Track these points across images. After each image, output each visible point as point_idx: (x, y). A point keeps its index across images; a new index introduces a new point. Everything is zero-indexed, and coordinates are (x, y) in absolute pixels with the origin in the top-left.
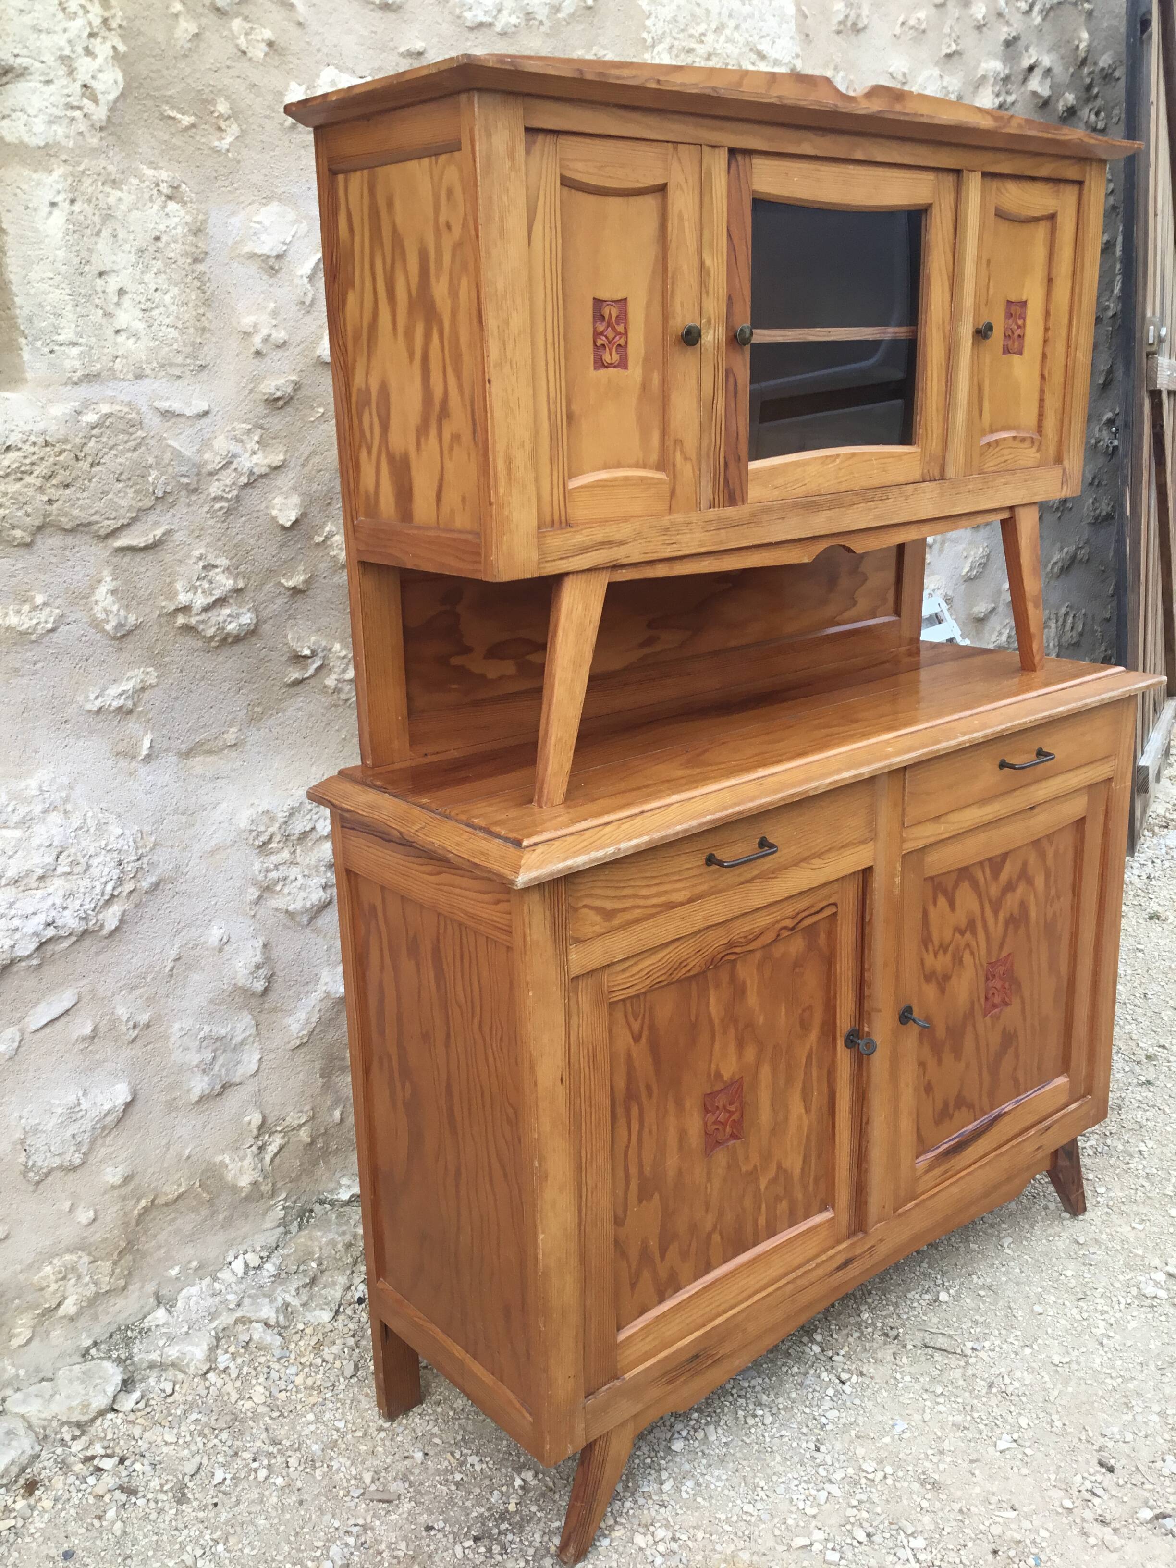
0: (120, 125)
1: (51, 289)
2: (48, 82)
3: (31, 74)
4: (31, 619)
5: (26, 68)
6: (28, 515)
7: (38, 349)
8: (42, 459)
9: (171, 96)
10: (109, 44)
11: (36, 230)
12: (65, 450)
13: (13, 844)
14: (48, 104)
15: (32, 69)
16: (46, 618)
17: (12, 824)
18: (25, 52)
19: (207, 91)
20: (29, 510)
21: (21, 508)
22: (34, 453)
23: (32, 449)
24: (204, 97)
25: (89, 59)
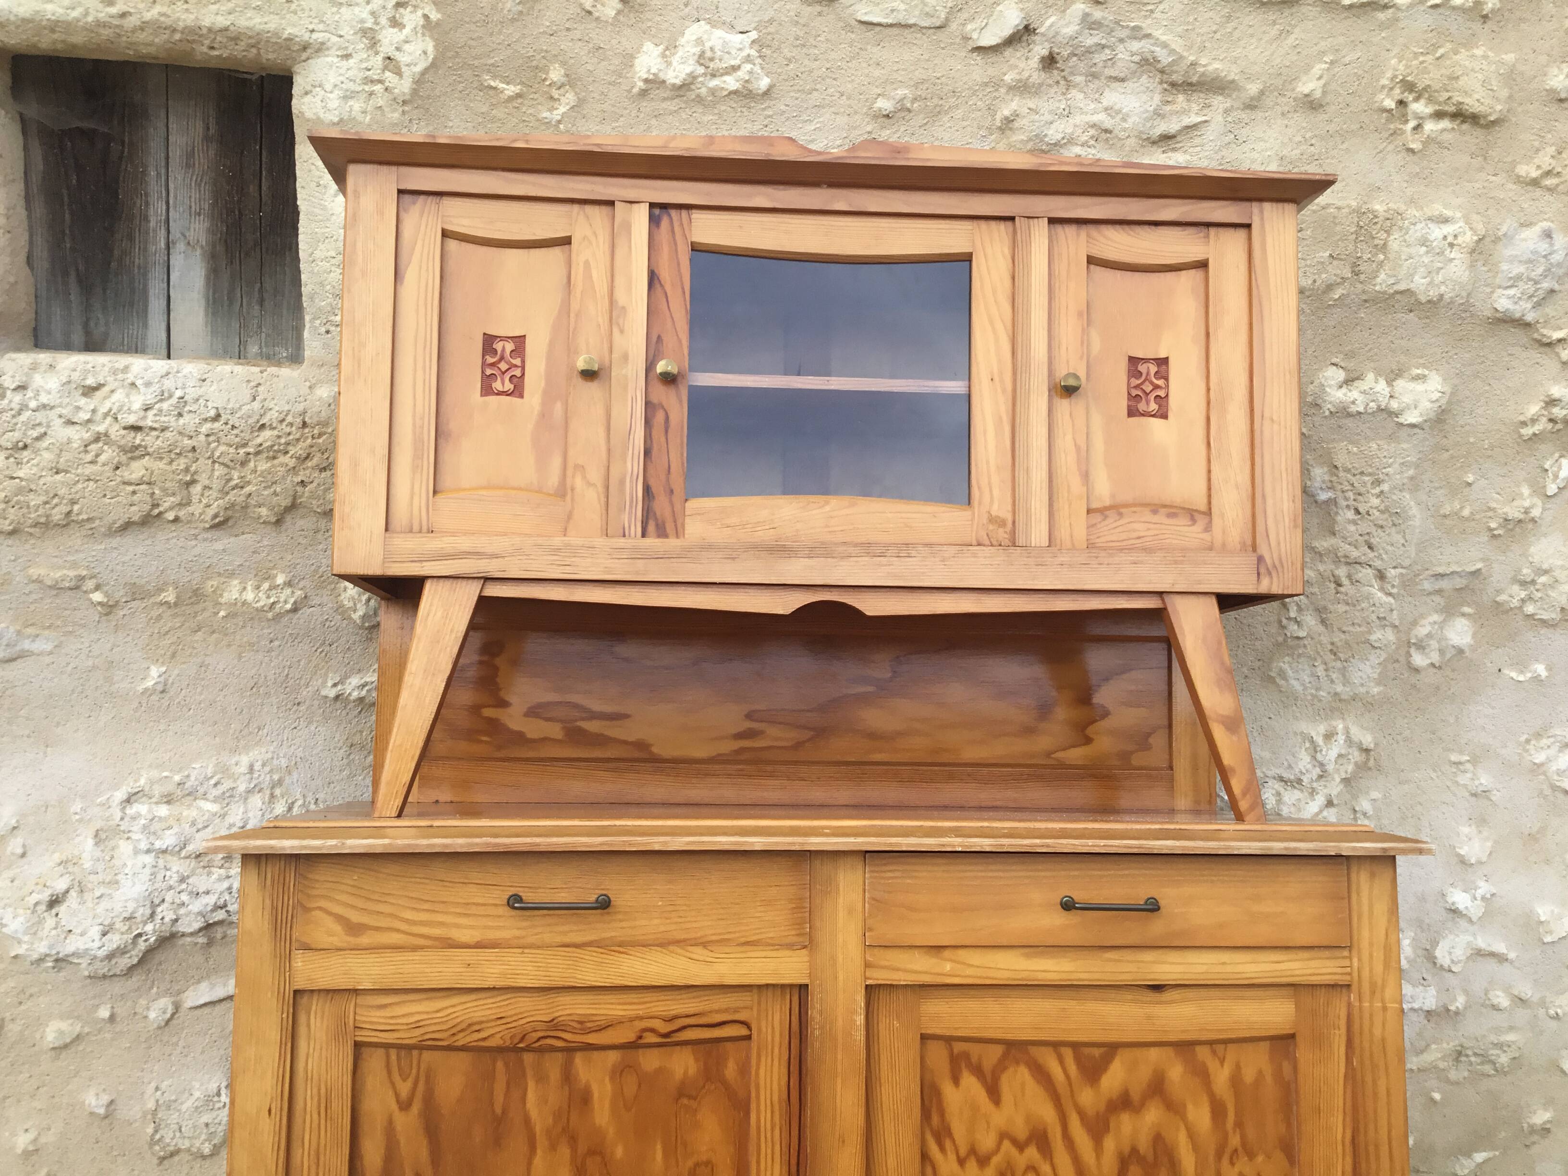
0: (429, 97)
1: (333, 269)
2: (347, 56)
3: (328, 49)
4: (268, 597)
5: (323, 43)
6: (275, 494)
7: (316, 328)
8: (298, 440)
9: (492, 65)
10: (420, 13)
11: (324, 208)
12: (325, 433)
13: (206, 817)
14: (341, 78)
15: (329, 44)
16: (287, 598)
17: (211, 797)
18: (321, 27)
19: (538, 57)
20: (278, 490)
21: (270, 487)
22: (289, 434)
23: (288, 430)
24: (534, 63)
25: (396, 30)
